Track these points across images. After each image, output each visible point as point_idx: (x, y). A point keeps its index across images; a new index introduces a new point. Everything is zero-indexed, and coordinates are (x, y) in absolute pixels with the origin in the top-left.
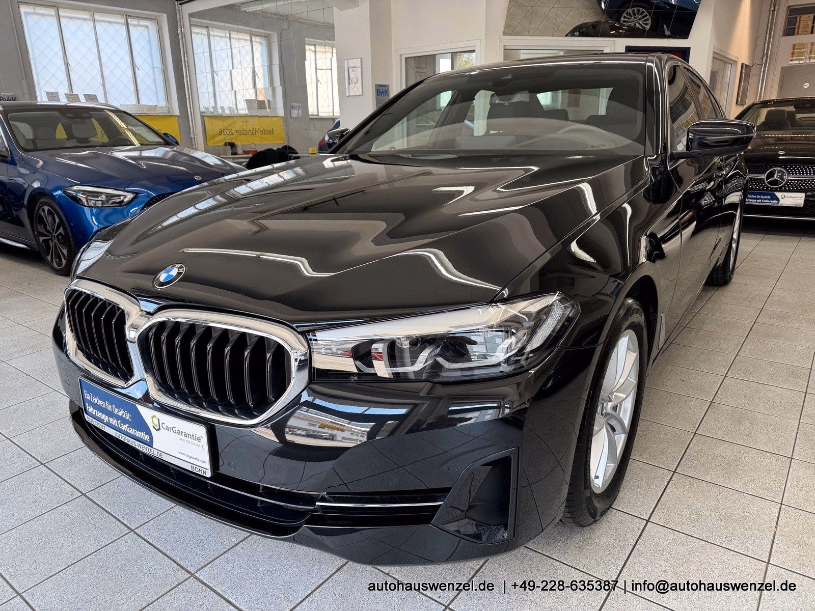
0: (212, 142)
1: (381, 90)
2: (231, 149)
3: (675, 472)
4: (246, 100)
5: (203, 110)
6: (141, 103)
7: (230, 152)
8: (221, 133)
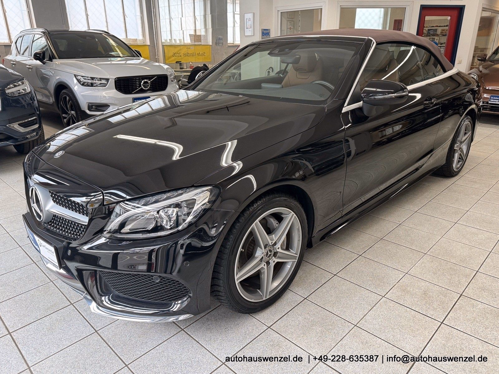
0: (168, 61)
1: (265, 33)
2: (180, 66)
4: (190, 35)
5: (163, 41)
6: (128, 37)
7: (179, 67)
8: (174, 55)
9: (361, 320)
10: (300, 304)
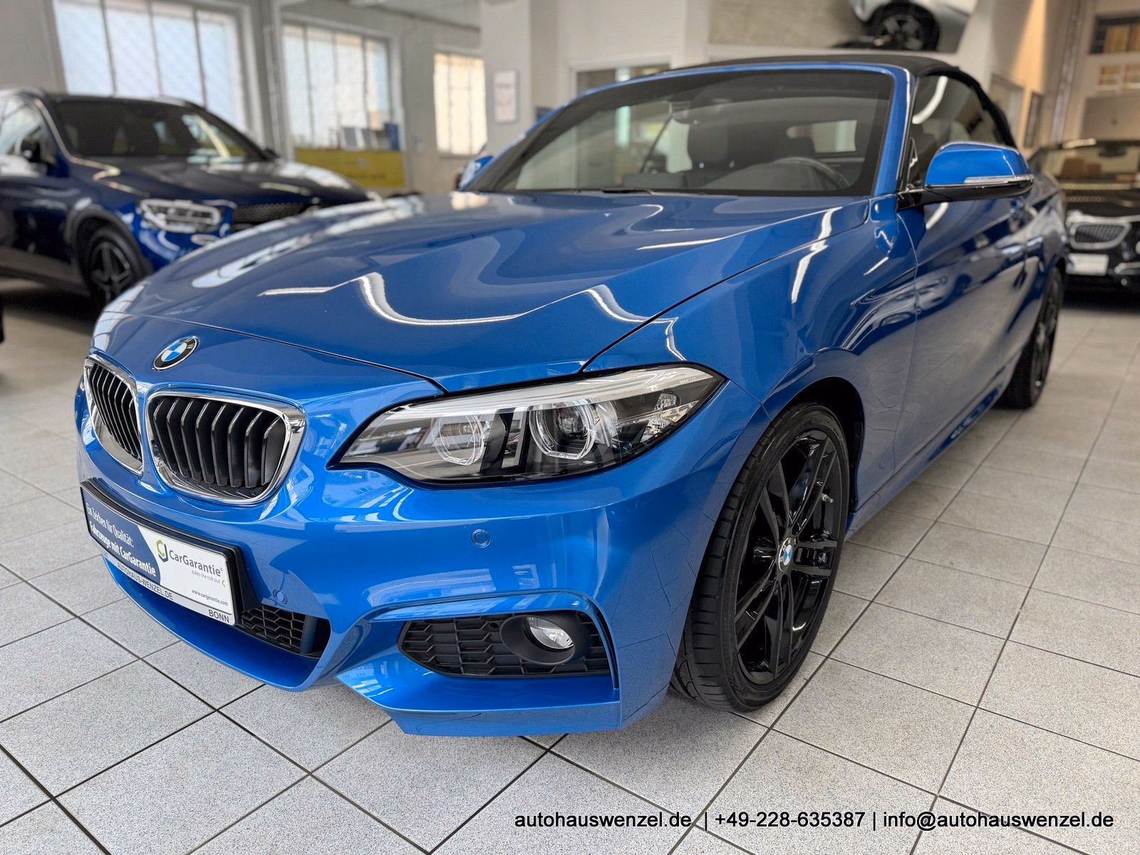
3: (907, 557)
9: (983, 694)
10: (821, 671)
